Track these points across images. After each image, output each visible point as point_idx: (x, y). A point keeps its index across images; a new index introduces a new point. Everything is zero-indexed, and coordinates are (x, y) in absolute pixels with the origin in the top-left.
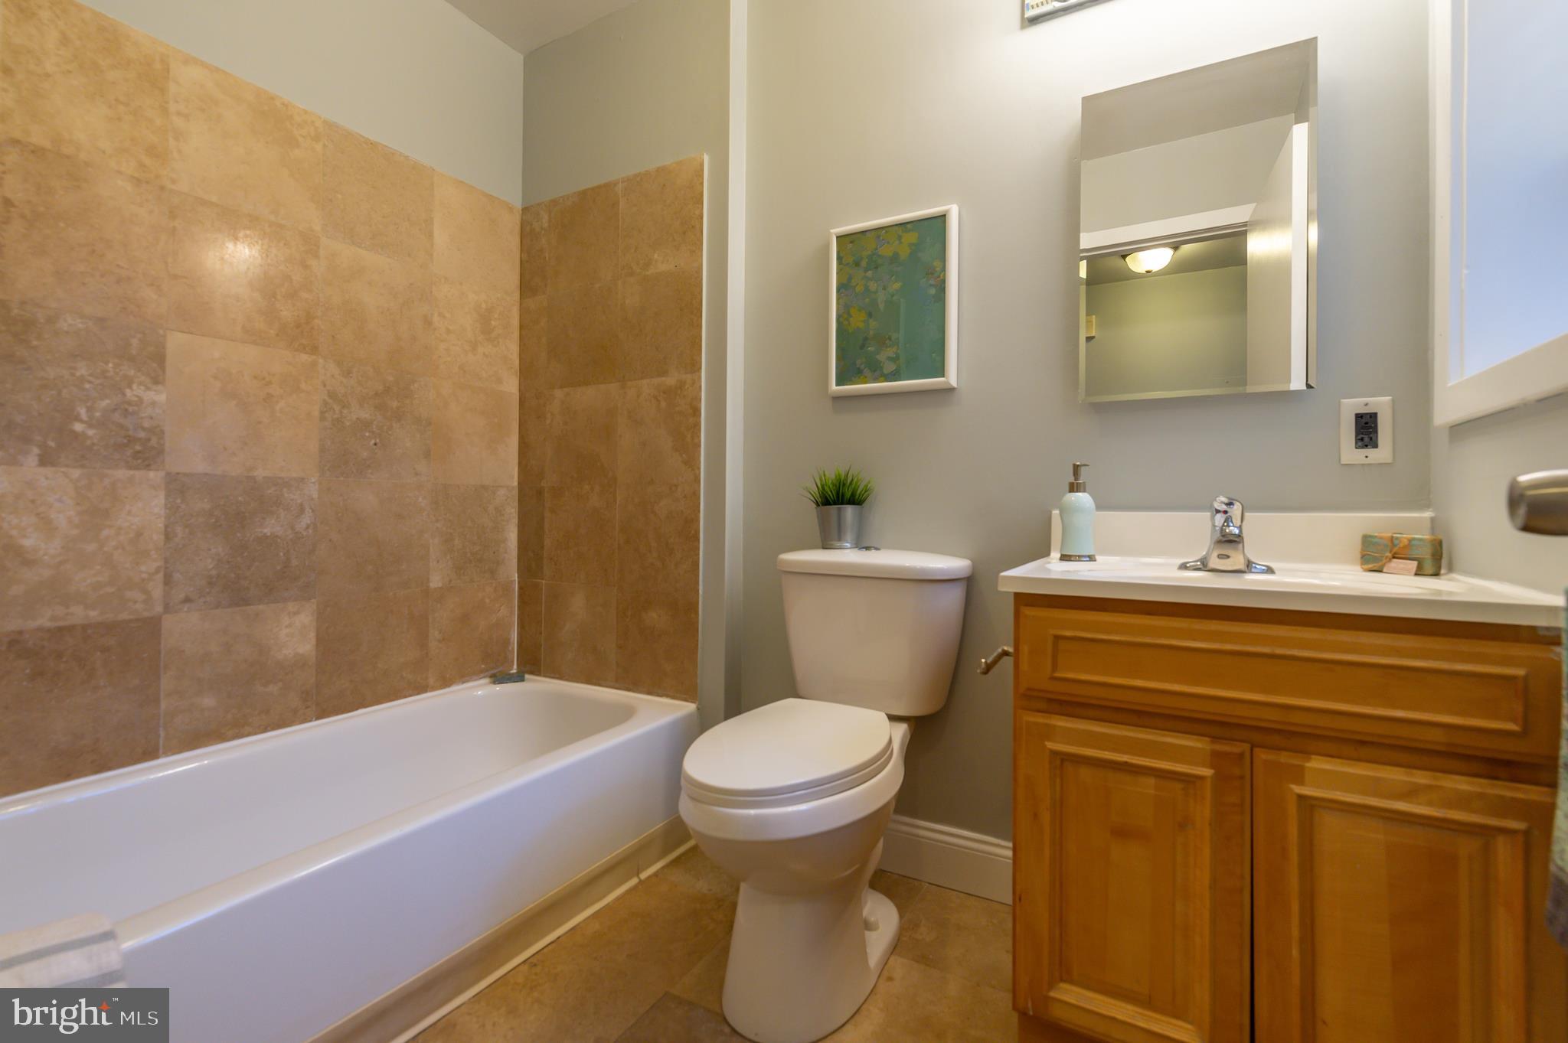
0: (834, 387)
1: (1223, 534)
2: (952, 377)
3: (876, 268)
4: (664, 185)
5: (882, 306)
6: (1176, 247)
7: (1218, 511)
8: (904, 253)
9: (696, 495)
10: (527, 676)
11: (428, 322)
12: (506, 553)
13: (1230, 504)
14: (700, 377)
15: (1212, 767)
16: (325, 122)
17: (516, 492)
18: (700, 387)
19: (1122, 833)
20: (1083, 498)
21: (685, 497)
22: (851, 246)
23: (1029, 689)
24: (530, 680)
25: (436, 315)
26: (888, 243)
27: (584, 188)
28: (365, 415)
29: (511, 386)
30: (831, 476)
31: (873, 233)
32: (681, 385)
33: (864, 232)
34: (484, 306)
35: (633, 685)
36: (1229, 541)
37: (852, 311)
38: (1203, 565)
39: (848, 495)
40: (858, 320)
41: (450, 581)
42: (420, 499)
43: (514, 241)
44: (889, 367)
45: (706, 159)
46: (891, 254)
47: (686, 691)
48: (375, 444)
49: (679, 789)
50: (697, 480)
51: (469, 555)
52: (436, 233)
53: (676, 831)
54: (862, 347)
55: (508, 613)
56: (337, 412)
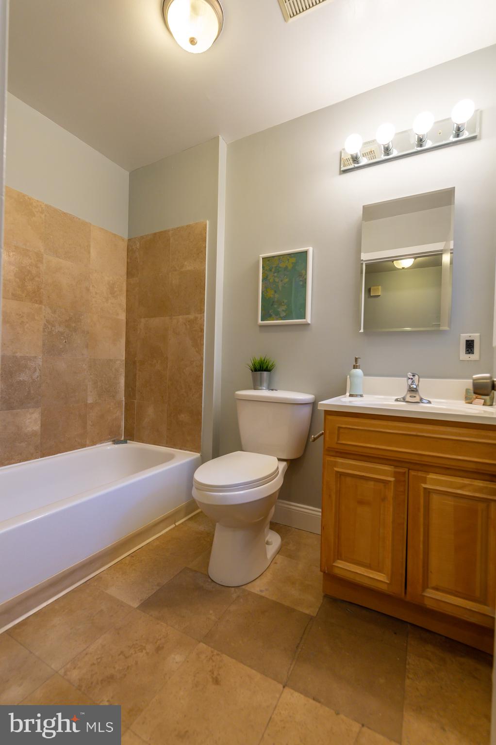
0: (260, 322)
1: (410, 388)
2: (308, 319)
3: (278, 272)
4: (190, 233)
5: (280, 288)
6: (415, 258)
7: (409, 378)
8: (290, 267)
9: (201, 366)
10: (128, 441)
11: (88, 290)
12: (119, 388)
13: (414, 376)
14: (204, 316)
15: (394, 477)
16: (46, 205)
17: (124, 362)
18: (204, 320)
19: (361, 502)
20: (359, 372)
21: (197, 366)
22: (268, 262)
23: (329, 448)
24: (129, 443)
25: (91, 286)
26: (283, 262)
27: (154, 232)
28: (61, 329)
29: (123, 316)
30: (258, 359)
31: (278, 257)
32: (196, 318)
33: (274, 257)
34: (111, 282)
35: (174, 445)
36: (413, 391)
37: (268, 290)
38: (404, 400)
39: (265, 367)
40: (271, 294)
41: (96, 401)
42: (84, 365)
43: (125, 254)
44: (283, 314)
45: (208, 222)
46: (285, 266)
47: (196, 448)
48: (65, 342)
49: (193, 485)
50: (202, 359)
51: (104, 389)
52: (92, 251)
53: (192, 505)
54: (272, 305)
55: (120, 414)
56: (50, 328)
